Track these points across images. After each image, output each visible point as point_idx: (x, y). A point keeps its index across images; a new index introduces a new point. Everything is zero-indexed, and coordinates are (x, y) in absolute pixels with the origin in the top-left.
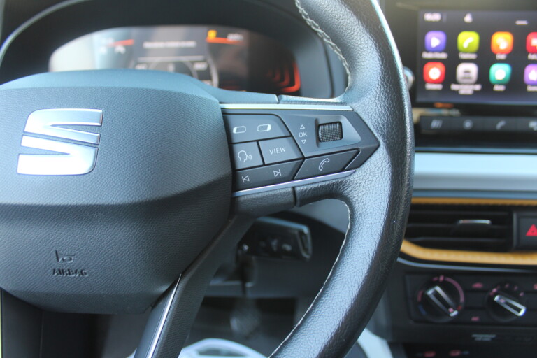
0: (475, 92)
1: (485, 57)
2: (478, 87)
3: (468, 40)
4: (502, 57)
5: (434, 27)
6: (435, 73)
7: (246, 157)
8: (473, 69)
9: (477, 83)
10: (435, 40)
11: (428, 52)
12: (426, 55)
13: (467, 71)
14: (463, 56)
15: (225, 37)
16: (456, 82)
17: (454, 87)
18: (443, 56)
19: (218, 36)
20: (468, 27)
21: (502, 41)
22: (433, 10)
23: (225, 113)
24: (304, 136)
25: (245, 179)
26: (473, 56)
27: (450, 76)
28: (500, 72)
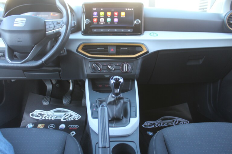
0: (104, 24)
1: (106, 17)
2: (104, 23)
3: (102, 14)
4: (109, 17)
5: (95, 11)
6: (95, 20)
7: (47, 27)
8: (103, 19)
9: (104, 22)
10: (95, 14)
11: (94, 16)
12: (93, 17)
13: (102, 20)
14: (101, 17)
15: (55, 15)
16: (100, 22)
17: (99, 23)
18: (97, 17)
19: (53, 14)
20: (102, 11)
21: (109, 14)
22: (95, 8)
23: (45, 21)
24: (55, 24)
25: (47, 30)
26: (103, 17)
27: (98, 21)
28: (109, 20)
